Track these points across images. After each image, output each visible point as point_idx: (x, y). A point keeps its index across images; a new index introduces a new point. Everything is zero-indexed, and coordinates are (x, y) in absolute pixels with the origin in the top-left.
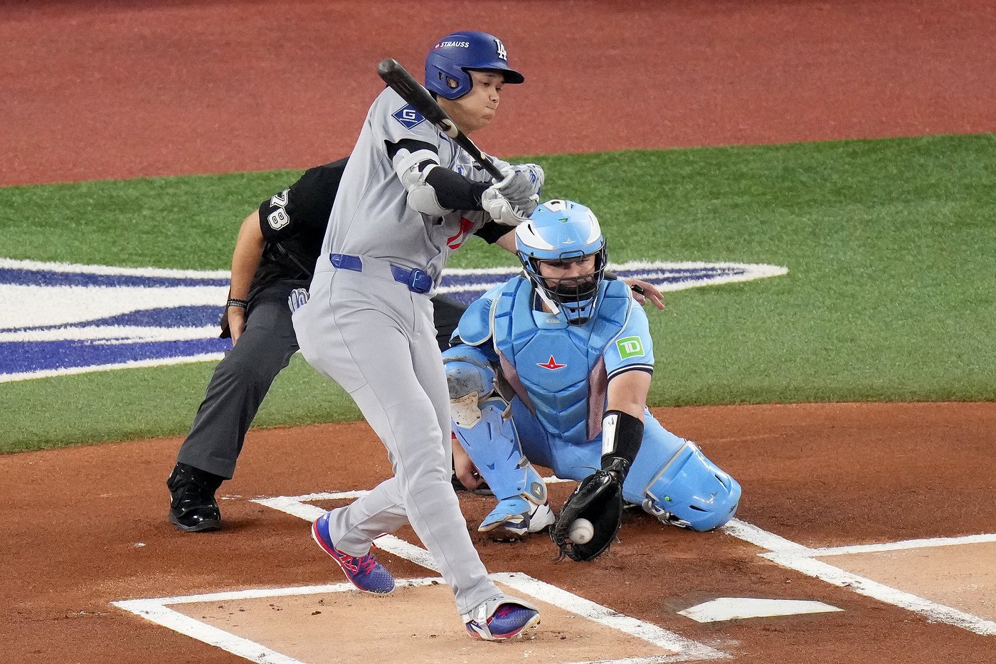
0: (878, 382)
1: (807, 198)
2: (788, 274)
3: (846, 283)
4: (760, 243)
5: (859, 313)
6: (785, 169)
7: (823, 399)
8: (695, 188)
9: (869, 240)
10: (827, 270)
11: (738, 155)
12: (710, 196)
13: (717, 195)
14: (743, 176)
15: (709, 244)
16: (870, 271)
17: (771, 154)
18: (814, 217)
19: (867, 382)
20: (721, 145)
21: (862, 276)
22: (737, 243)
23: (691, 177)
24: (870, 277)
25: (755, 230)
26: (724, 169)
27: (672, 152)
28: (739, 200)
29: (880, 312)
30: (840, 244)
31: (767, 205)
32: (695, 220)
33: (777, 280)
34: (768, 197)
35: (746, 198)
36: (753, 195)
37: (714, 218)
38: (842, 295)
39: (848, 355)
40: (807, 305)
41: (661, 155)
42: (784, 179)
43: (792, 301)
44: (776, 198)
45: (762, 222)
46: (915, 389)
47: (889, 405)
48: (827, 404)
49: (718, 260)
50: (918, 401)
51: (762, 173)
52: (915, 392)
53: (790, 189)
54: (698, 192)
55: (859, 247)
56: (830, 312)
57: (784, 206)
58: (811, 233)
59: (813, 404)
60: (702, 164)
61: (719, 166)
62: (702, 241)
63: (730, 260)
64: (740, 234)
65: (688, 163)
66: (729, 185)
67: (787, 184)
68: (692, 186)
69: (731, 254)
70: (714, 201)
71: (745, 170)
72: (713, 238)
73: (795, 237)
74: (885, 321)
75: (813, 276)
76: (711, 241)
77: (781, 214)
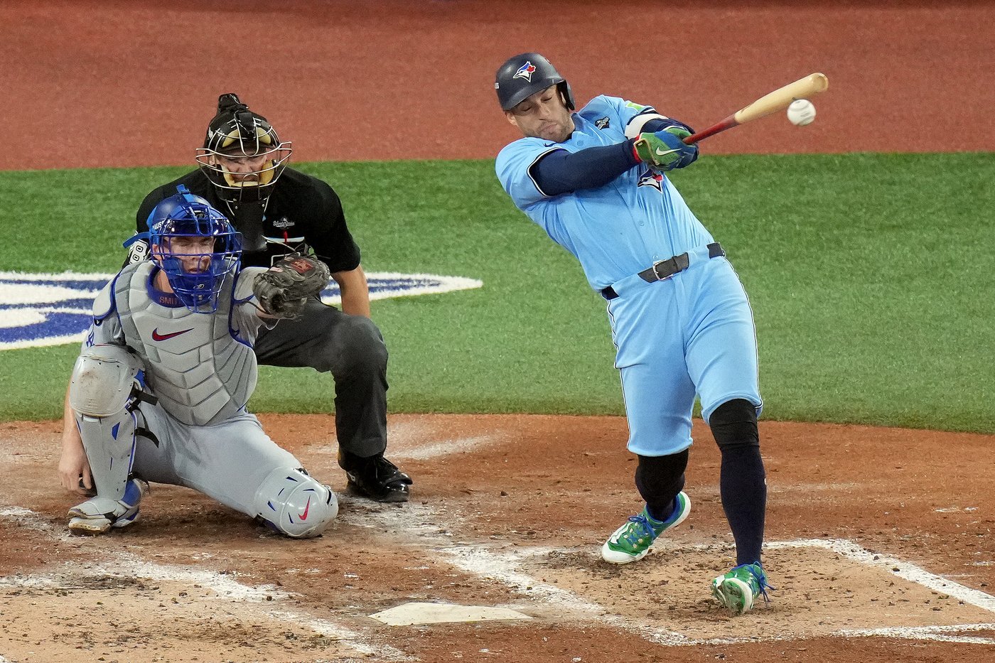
0: (568, 396)
1: (502, 213)
2: (483, 287)
3: (540, 298)
4: (456, 256)
5: (552, 327)
6: (481, 185)
7: (514, 411)
8: (393, 201)
9: (563, 256)
10: (521, 284)
11: (435, 169)
12: (407, 209)
13: (413, 208)
14: (439, 189)
15: (405, 256)
16: (563, 287)
17: (467, 170)
18: (510, 231)
19: (558, 395)
20: (419, 159)
21: (555, 291)
22: (433, 256)
23: (388, 189)
24: (563, 292)
25: (451, 243)
26: (421, 182)
27: (371, 164)
28: (436, 213)
29: (573, 327)
30: (534, 259)
31: (462, 218)
32: (392, 232)
33: (472, 292)
34: (465, 211)
35: (443, 212)
36: (449, 210)
37: (411, 231)
38: (536, 309)
39: (540, 367)
40: (500, 319)
41: (361, 167)
42: (480, 194)
43: (486, 313)
44: (471, 212)
45: (458, 236)
46: (604, 404)
47: (580, 418)
48: (518, 416)
49: (414, 271)
50: (609, 415)
51: (458, 187)
52: (605, 407)
53: (486, 204)
54: (396, 204)
55: (553, 262)
56: (523, 325)
57: (481, 221)
58: (506, 247)
59: (504, 415)
60: (400, 177)
61: (417, 179)
62: (398, 252)
63: (426, 272)
64: (437, 248)
65: (386, 175)
66: (426, 199)
67: (483, 199)
68: (389, 198)
69: (426, 266)
70: (412, 214)
71: (442, 184)
72: (410, 250)
73: (490, 252)
74: (577, 336)
75: (507, 289)
76: (407, 253)
77: (477, 229)
